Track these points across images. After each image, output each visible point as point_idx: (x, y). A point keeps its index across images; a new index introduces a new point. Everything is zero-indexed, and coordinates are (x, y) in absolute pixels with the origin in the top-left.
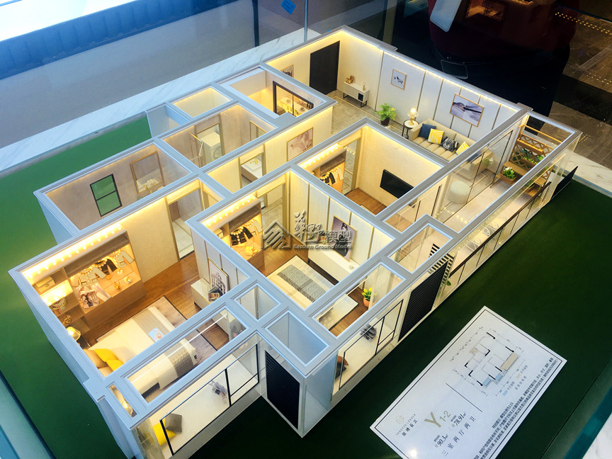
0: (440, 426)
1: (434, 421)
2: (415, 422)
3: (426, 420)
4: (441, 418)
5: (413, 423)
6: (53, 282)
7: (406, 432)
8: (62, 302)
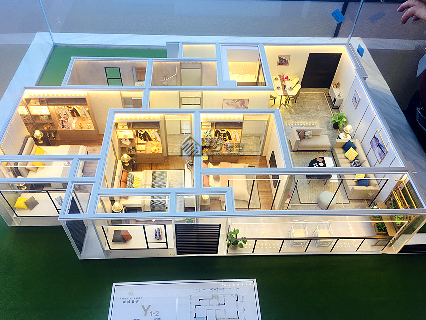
0: (146, 315)
1: (146, 311)
2: (137, 301)
3: (143, 306)
4: (152, 312)
5: (135, 301)
6: (39, 103)
7: (126, 302)
8: (45, 116)
